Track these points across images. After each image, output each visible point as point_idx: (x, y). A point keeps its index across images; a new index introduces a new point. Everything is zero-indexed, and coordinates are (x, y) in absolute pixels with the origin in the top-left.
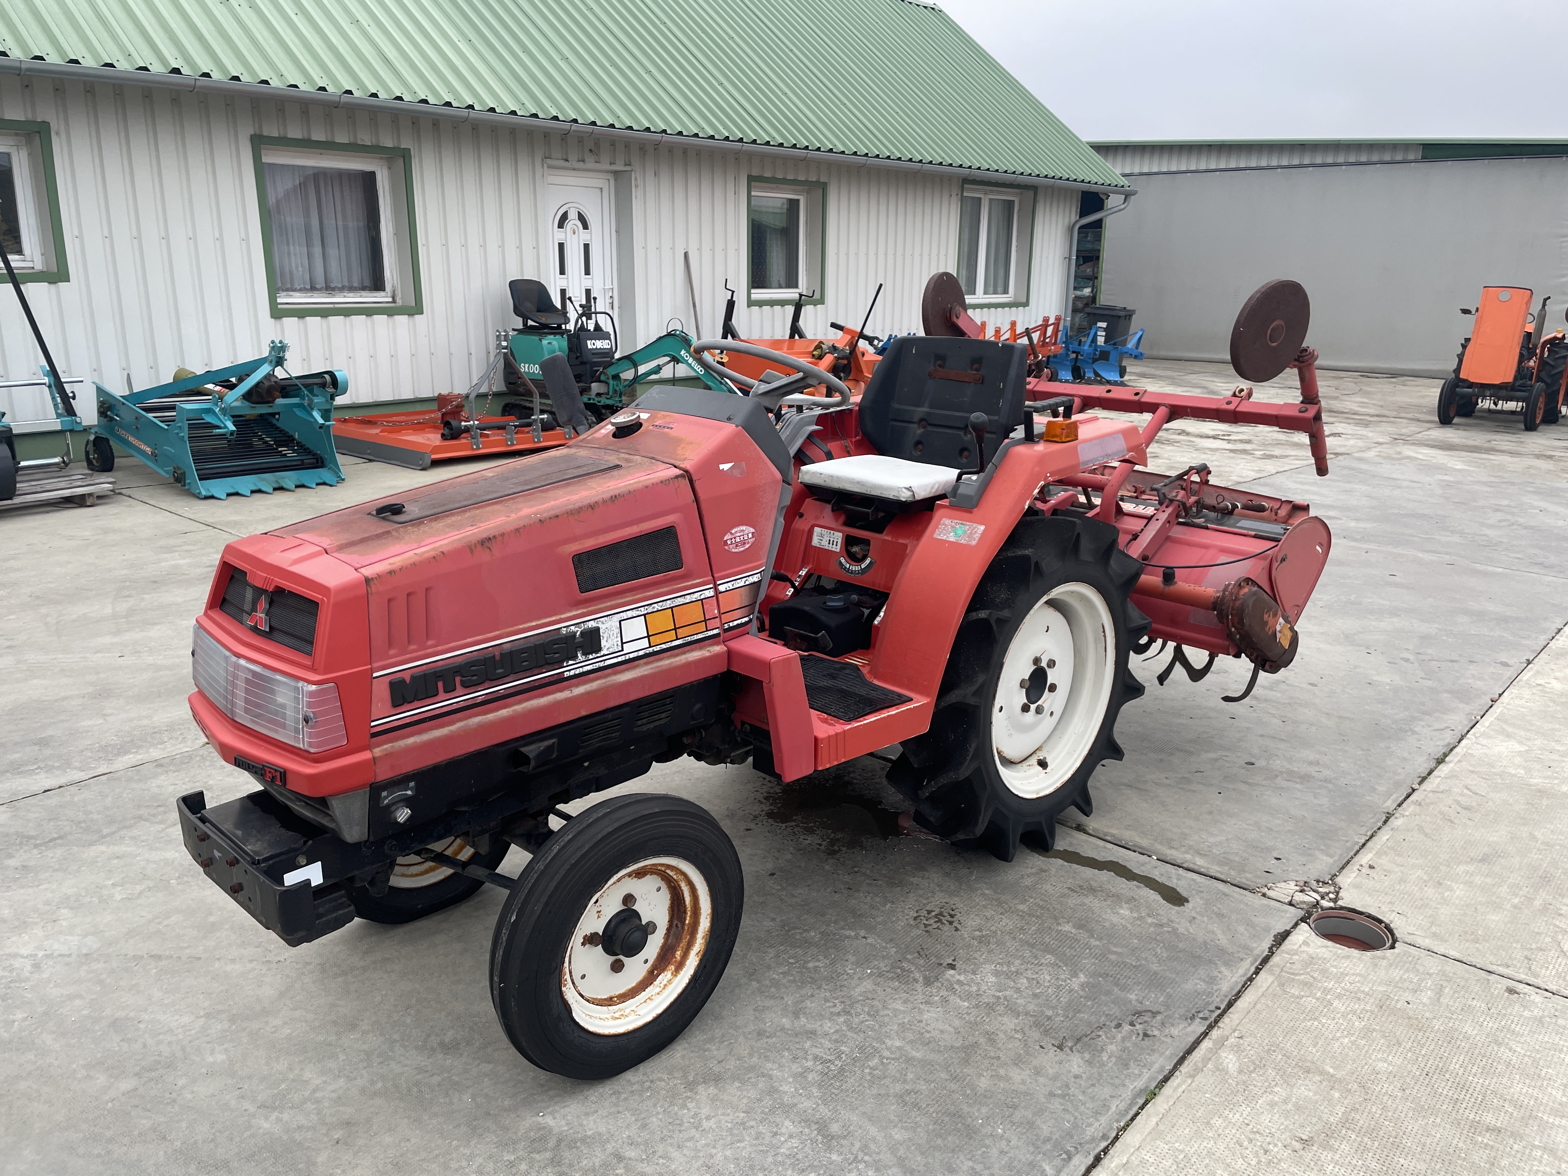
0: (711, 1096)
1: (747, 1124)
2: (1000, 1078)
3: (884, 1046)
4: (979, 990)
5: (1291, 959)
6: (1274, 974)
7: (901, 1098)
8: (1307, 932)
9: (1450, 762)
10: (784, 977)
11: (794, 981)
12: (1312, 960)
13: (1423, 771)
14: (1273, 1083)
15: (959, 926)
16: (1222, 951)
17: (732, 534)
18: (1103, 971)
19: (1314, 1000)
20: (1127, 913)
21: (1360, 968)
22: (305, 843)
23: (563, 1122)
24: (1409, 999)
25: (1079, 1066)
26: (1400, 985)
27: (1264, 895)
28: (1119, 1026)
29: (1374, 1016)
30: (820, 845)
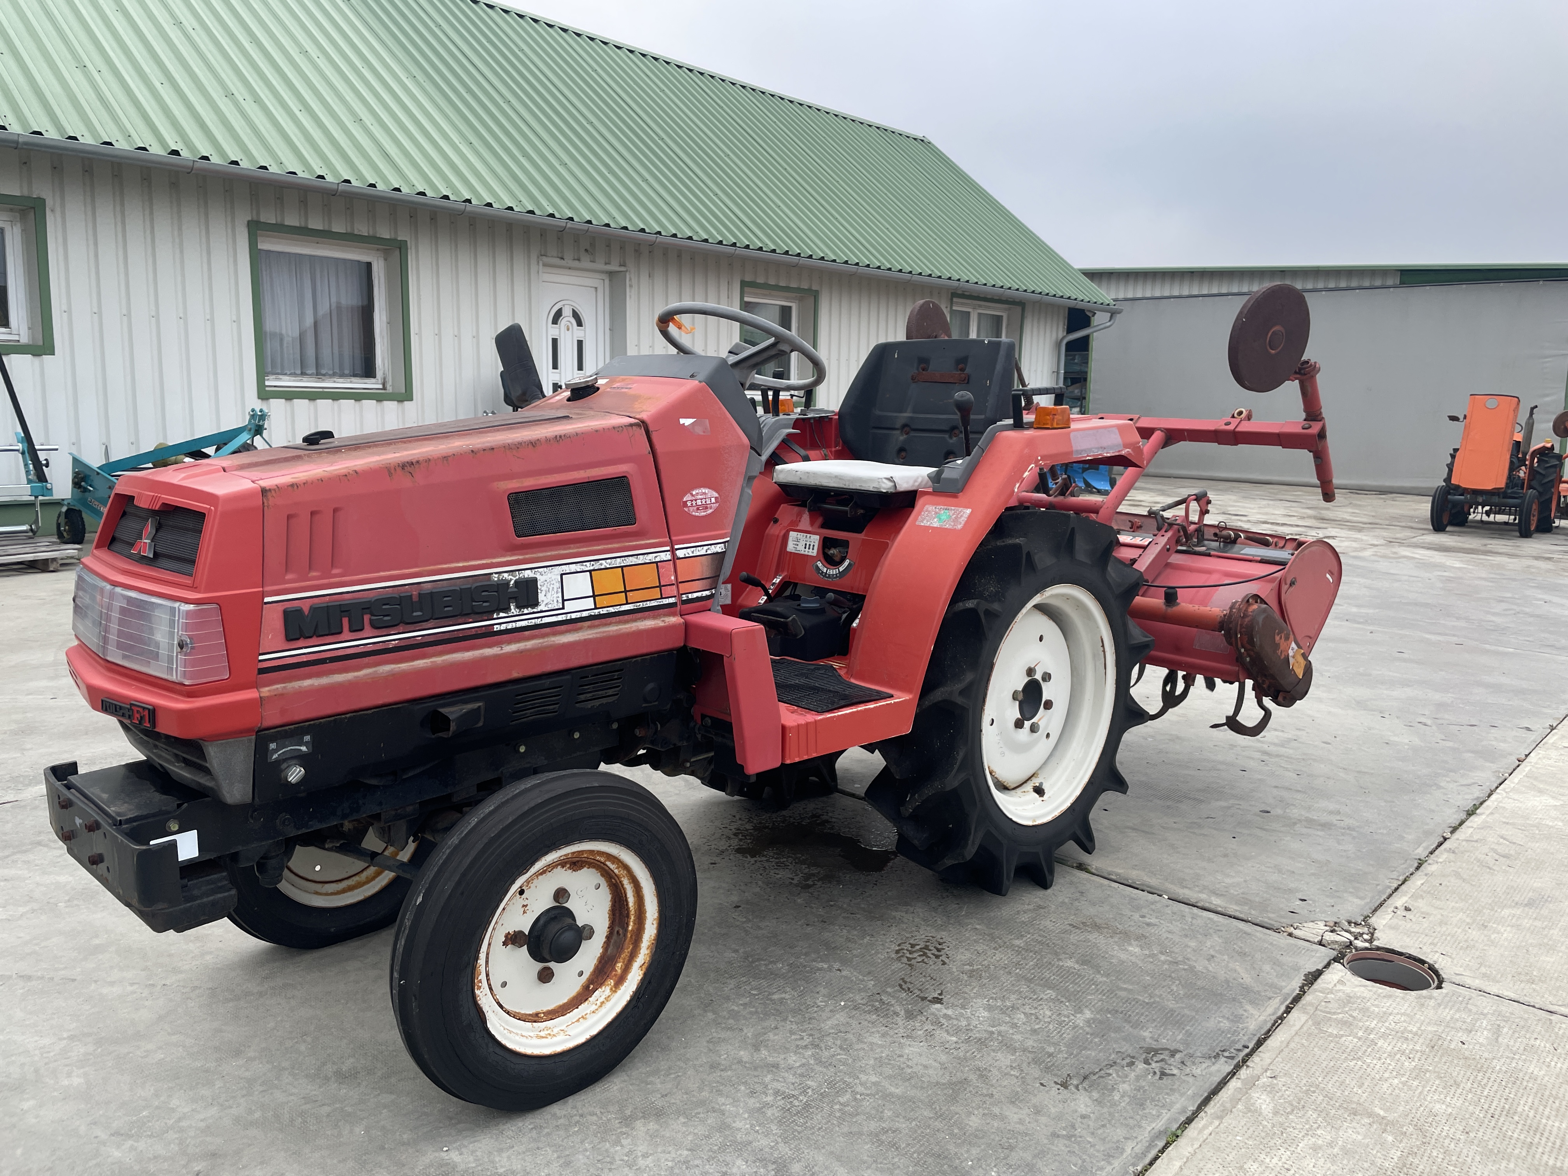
0: (651, 1132)
1: (691, 1163)
2: (994, 1117)
3: (857, 1081)
4: (969, 1025)
5: (1326, 997)
6: (1307, 1013)
7: (876, 1137)
8: (1341, 971)
9: (1481, 814)
10: (745, 1008)
11: (756, 1012)
12: (1349, 999)
13: (1454, 821)
14: (1315, 1126)
15: (947, 961)
16: (1247, 990)
17: (693, 495)
18: (1111, 1008)
19: (1356, 1040)
20: (1137, 950)
21: (1405, 1007)
22: (179, 806)
23: (471, 1159)
24: (1464, 1039)
25: (1087, 1106)
26: (1452, 1025)
27: (1290, 935)
28: (1131, 1064)
29: (1425, 1056)
30: (793, 879)
